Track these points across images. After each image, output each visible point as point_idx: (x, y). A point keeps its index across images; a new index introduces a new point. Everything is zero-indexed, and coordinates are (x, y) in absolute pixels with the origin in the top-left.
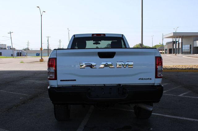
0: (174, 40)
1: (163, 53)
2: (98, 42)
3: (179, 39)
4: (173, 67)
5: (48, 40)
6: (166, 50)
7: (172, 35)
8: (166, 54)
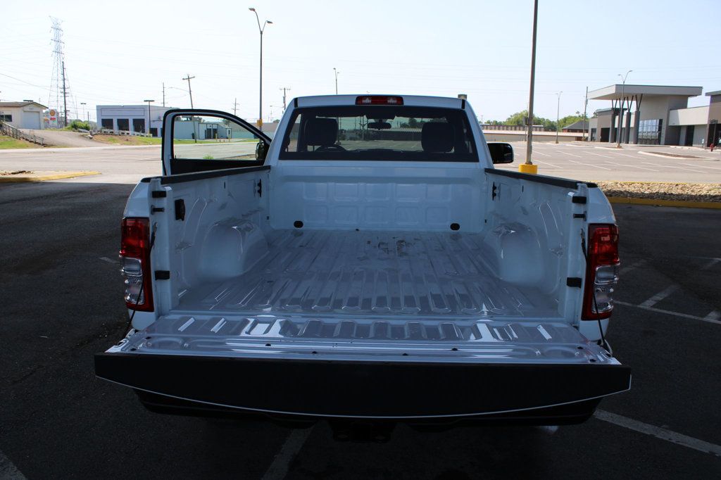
0: (618, 107)
1: (586, 139)
2: (384, 121)
3: (630, 102)
4: (616, 189)
5: (284, 98)
6: (594, 131)
7: (613, 91)
8: (592, 143)
